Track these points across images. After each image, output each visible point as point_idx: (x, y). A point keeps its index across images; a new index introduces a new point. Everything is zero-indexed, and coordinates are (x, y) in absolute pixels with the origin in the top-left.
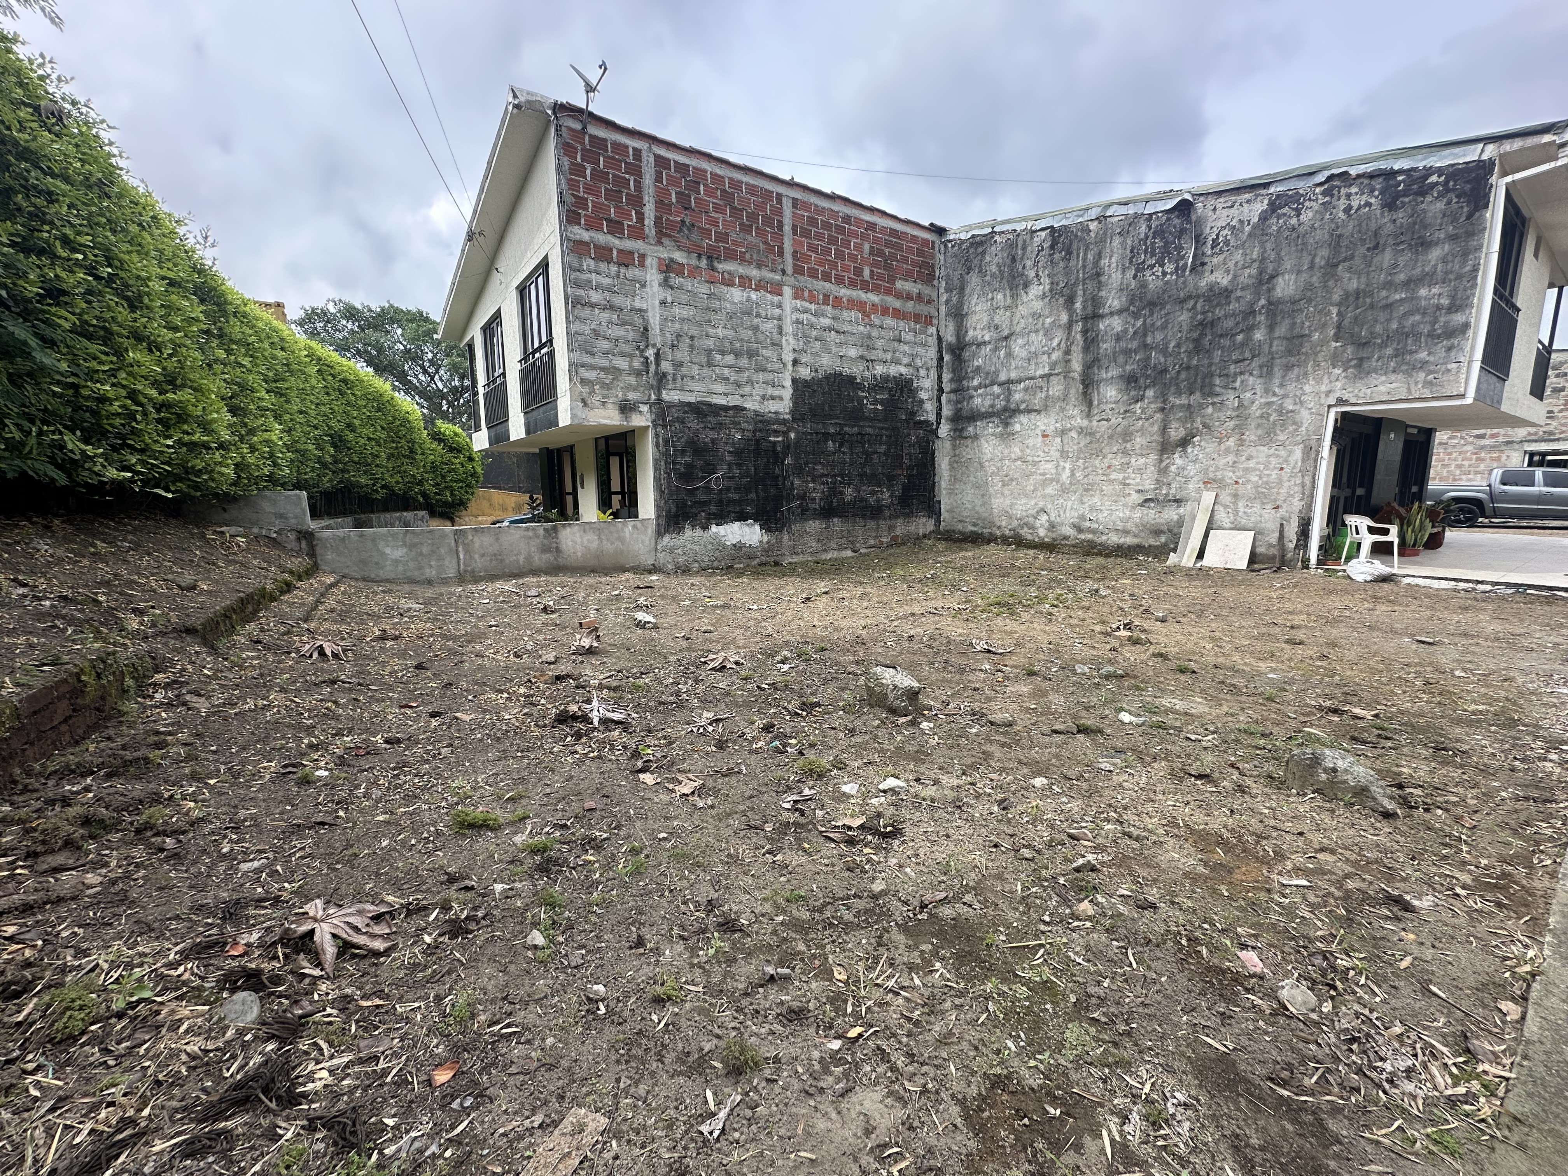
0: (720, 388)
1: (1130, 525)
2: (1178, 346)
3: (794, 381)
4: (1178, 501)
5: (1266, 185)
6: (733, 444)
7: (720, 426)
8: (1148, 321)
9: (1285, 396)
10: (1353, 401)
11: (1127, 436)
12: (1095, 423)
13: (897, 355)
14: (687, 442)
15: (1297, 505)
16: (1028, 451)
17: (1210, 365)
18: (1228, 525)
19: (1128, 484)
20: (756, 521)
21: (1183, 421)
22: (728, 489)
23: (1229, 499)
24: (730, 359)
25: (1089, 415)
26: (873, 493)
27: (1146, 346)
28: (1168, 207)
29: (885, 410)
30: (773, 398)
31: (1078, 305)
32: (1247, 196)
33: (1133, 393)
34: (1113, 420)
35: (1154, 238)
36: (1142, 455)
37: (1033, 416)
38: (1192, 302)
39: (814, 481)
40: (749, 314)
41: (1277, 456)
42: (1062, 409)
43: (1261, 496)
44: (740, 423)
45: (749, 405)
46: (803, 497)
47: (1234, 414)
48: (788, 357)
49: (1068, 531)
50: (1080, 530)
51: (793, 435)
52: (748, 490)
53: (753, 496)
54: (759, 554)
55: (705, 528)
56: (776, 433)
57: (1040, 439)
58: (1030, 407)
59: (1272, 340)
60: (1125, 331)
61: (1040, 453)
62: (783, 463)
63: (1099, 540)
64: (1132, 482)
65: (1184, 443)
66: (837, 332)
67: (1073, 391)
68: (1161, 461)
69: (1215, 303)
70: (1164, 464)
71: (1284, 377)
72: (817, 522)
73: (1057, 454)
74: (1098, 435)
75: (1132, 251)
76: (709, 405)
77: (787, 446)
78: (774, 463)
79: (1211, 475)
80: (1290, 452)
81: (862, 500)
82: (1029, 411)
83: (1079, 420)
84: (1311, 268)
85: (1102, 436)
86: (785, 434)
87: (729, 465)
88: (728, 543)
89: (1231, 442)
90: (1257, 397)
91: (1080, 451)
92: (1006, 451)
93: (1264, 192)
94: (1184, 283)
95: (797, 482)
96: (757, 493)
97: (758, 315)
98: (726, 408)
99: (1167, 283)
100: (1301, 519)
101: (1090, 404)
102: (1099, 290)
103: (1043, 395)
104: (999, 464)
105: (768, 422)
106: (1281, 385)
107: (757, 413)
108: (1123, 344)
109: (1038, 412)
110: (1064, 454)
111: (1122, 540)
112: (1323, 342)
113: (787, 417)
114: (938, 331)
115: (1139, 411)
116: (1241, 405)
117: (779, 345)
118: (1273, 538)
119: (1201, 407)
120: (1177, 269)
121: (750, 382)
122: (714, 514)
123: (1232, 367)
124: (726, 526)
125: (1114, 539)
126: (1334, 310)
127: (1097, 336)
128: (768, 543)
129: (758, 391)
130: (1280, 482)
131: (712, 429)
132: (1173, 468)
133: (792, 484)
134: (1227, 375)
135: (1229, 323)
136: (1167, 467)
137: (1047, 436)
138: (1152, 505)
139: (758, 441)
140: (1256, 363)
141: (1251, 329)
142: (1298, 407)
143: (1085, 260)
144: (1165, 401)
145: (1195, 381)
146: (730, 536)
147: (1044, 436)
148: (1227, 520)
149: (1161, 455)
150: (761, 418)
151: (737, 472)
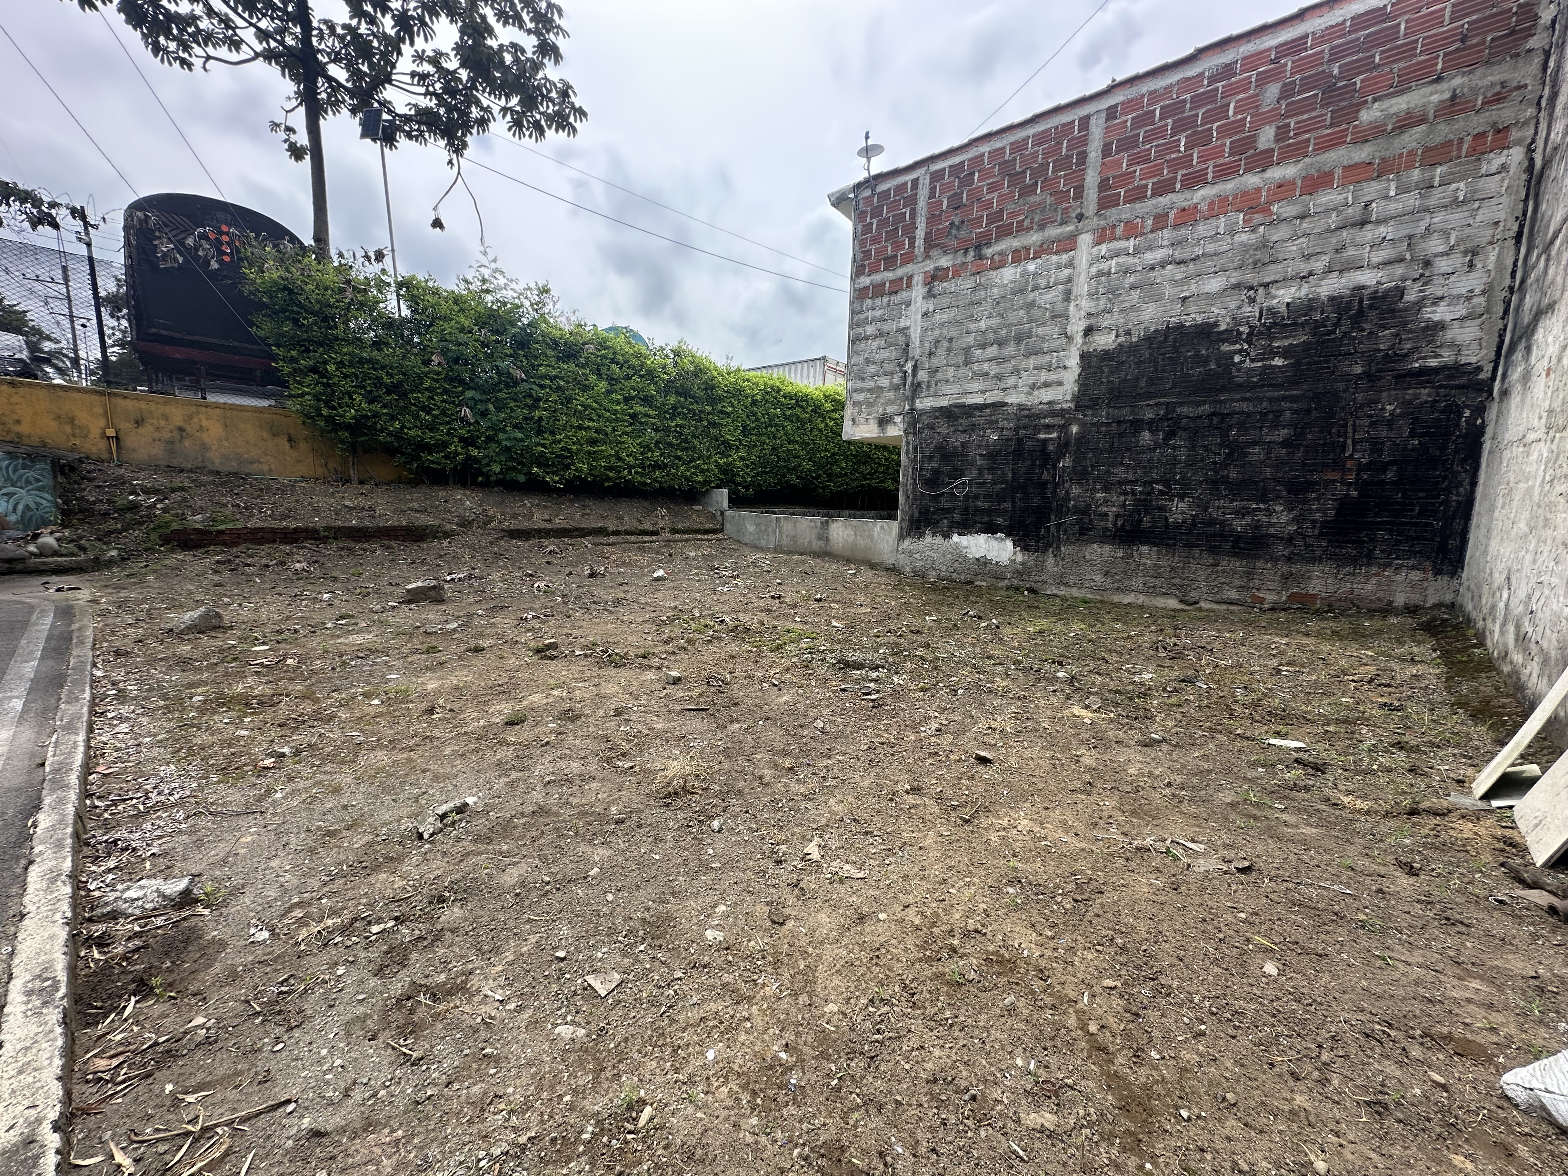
0: (976, 386)
3: (1084, 356)
6: (987, 446)
7: (973, 427)
13: (1350, 252)
14: (936, 447)
16: (1531, 417)
20: (1008, 535)
22: (976, 497)
24: (993, 351)
29: (1297, 364)
37: (1548, 319)
40: (1022, 291)
44: (997, 422)
45: (1013, 399)
46: (1085, 511)
48: (1077, 327)
49: (1511, 636)
50: (1518, 638)
51: (1074, 429)
52: (1001, 498)
53: (1007, 505)
54: (1009, 575)
55: (947, 536)
56: (1049, 428)
57: (1544, 380)
58: (1551, 298)
61: (1536, 420)
62: (1055, 466)
66: (1181, 263)
76: (963, 406)
77: (1064, 446)
78: (1043, 466)
81: (1212, 522)
82: (1547, 309)
86: (1064, 428)
87: (980, 470)
88: (971, 556)
92: (1519, 421)
95: (1076, 491)
96: (1013, 502)
97: (1036, 288)
98: (982, 407)
104: (1510, 454)
105: (1038, 416)
107: (1021, 407)
109: (1553, 307)
110: (1549, 420)
113: (1065, 406)
114: (1530, 152)
117: (1065, 316)
121: (1016, 371)
122: (958, 522)
124: (969, 537)
125: (1534, 677)
128: (1022, 564)
129: (1027, 379)
131: (965, 431)
133: (1067, 492)
137: (1549, 371)
139: (1020, 441)
146: (974, 549)
150: (1027, 412)
151: (989, 477)
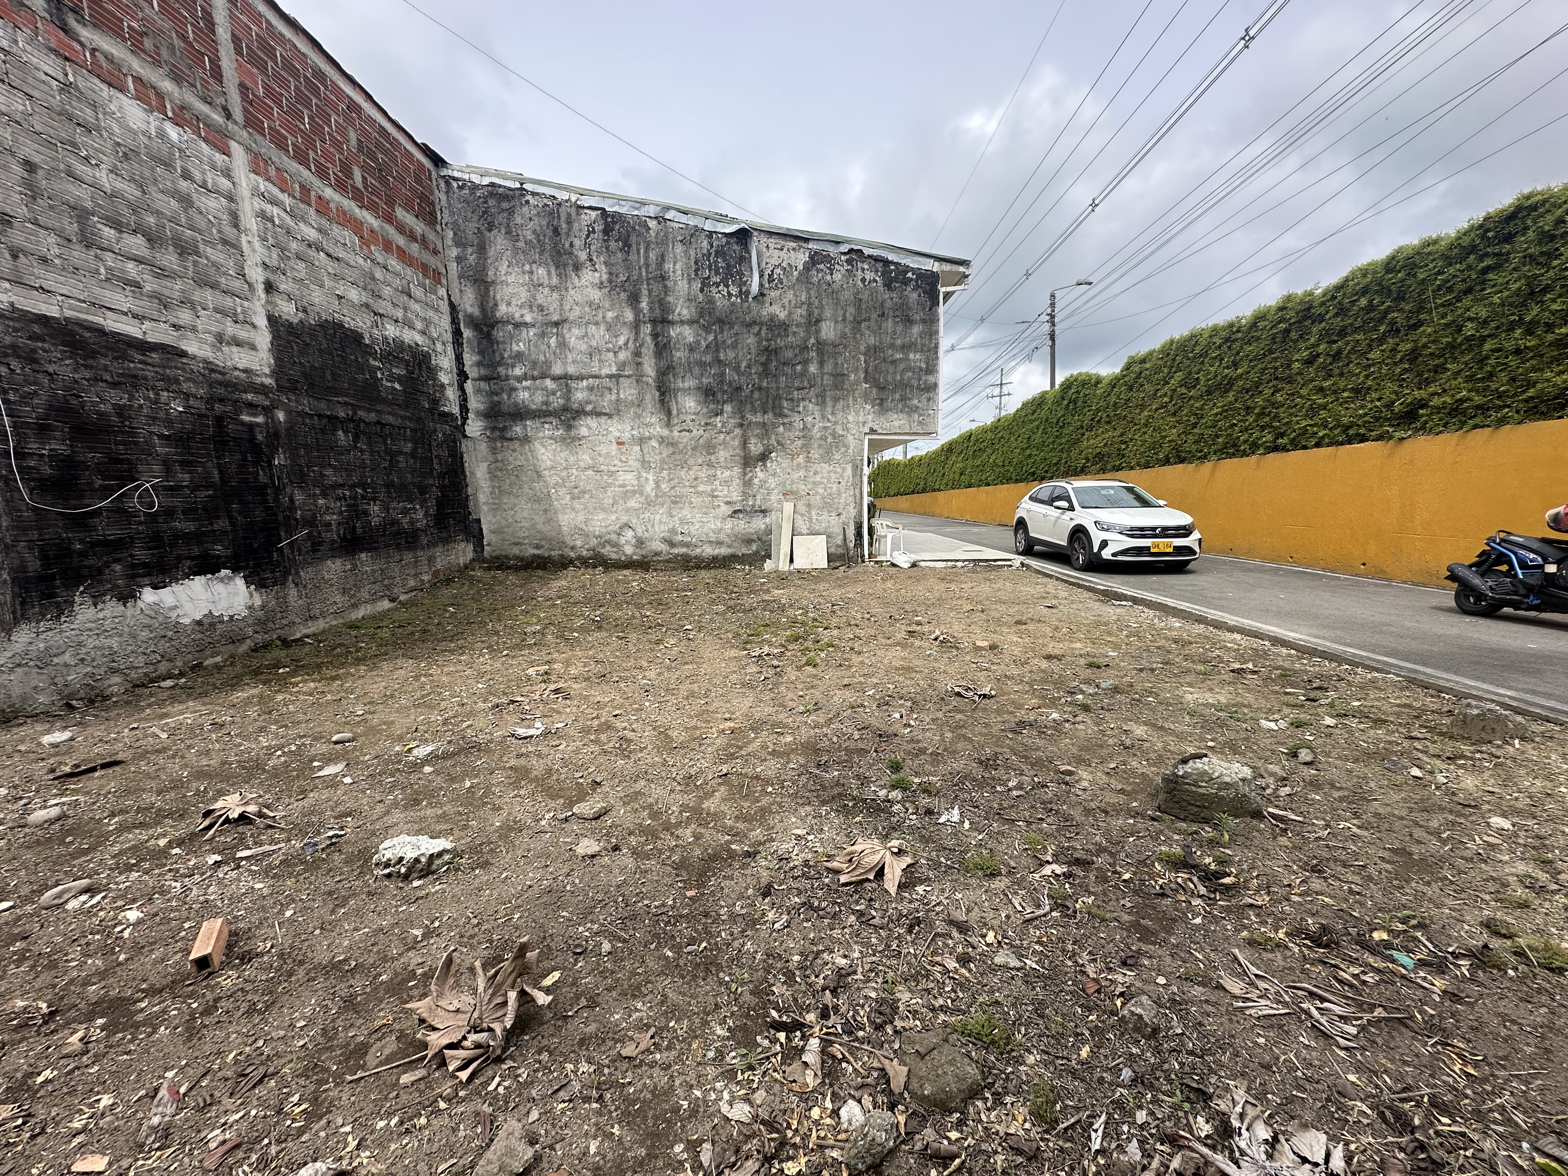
0: (121, 300)
1: (722, 537)
2: (749, 366)
3: (273, 320)
4: (764, 512)
5: (807, 240)
6: (169, 422)
7: (134, 381)
8: (719, 337)
9: (836, 423)
10: (880, 431)
11: (710, 448)
12: (676, 433)
13: (409, 314)
14: (50, 407)
15: (853, 512)
16: (601, 459)
17: (778, 389)
18: (806, 531)
19: (717, 496)
20: (235, 570)
21: (761, 437)
22: (169, 513)
23: (804, 508)
24: (136, 244)
25: (668, 424)
26: (405, 512)
27: (720, 361)
28: (727, 231)
29: (404, 391)
30: (238, 343)
31: (644, 305)
32: (793, 244)
33: (712, 406)
34: (695, 431)
35: (716, 256)
36: (727, 468)
37: (603, 419)
38: (757, 328)
39: (324, 495)
40: (168, 165)
41: (835, 472)
42: (638, 416)
43: (828, 505)
44: (177, 381)
45: (191, 347)
46: (311, 522)
47: (801, 434)
48: (257, 275)
49: (658, 546)
50: (672, 544)
51: (281, 416)
52: (212, 513)
53: (222, 524)
54: (250, 631)
55: (127, 596)
56: (251, 406)
57: (614, 446)
58: (598, 410)
59: (823, 374)
60: (698, 343)
61: (617, 462)
62: (270, 463)
63: (693, 554)
64: (720, 494)
65: (764, 457)
66: (329, 255)
67: (648, 397)
68: (745, 474)
69: (776, 333)
70: (748, 477)
71: (834, 407)
72: (338, 562)
73: (637, 465)
74: (681, 446)
75: (696, 263)
76: (100, 331)
77: (274, 434)
78: (256, 464)
79: (788, 488)
80: (844, 469)
81: (393, 522)
82: (598, 414)
83: (658, 429)
84: (844, 320)
85: (685, 447)
86: (267, 411)
87: (167, 465)
88: (186, 621)
89: (801, 459)
90: (817, 421)
91: (663, 461)
92: (572, 459)
93: (805, 245)
94: (748, 308)
95: (299, 497)
96: (230, 517)
97: (186, 176)
98: (144, 346)
99: (733, 304)
100: (856, 523)
101: (669, 413)
102: (666, 294)
103: (613, 397)
104: (564, 474)
105: (234, 386)
106: (833, 414)
107: (210, 367)
108: (697, 356)
109: (610, 416)
110: (645, 464)
111: (716, 552)
112: (857, 382)
113: (268, 381)
114: (449, 296)
115: (719, 425)
116: (805, 427)
117: (236, 247)
118: (839, 540)
119: (775, 426)
120: (740, 292)
121: (186, 302)
122: (144, 565)
123: (796, 393)
124: (176, 588)
125: (709, 551)
126: (862, 358)
127: (669, 342)
128: (263, 607)
129: (206, 323)
130: (839, 493)
131: (115, 385)
132: (756, 481)
133: (292, 500)
134: (792, 400)
135: (789, 354)
136: (751, 480)
137: (622, 443)
138: (741, 516)
139: (219, 420)
140: (813, 392)
141: (806, 362)
142: (845, 433)
143: (647, 258)
144: (742, 417)
145: (767, 402)
146: (188, 607)
147: (619, 443)
148: (804, 527)
149: (744, 468)
150: (219, 377)
151: (185, 478)
